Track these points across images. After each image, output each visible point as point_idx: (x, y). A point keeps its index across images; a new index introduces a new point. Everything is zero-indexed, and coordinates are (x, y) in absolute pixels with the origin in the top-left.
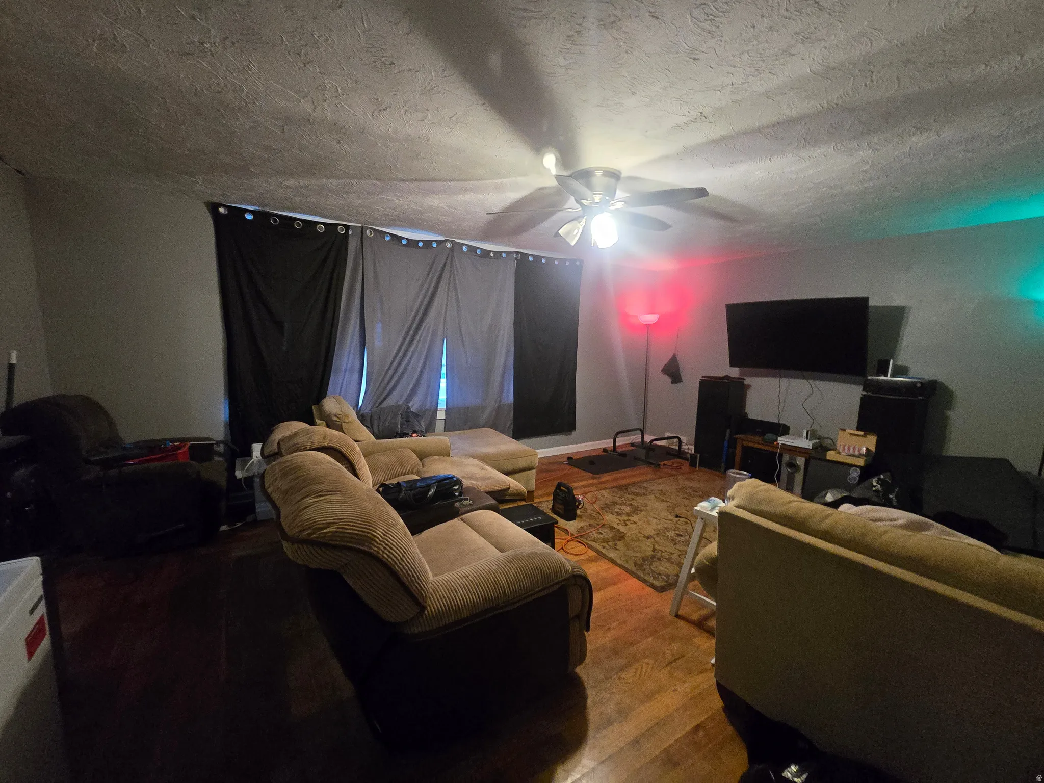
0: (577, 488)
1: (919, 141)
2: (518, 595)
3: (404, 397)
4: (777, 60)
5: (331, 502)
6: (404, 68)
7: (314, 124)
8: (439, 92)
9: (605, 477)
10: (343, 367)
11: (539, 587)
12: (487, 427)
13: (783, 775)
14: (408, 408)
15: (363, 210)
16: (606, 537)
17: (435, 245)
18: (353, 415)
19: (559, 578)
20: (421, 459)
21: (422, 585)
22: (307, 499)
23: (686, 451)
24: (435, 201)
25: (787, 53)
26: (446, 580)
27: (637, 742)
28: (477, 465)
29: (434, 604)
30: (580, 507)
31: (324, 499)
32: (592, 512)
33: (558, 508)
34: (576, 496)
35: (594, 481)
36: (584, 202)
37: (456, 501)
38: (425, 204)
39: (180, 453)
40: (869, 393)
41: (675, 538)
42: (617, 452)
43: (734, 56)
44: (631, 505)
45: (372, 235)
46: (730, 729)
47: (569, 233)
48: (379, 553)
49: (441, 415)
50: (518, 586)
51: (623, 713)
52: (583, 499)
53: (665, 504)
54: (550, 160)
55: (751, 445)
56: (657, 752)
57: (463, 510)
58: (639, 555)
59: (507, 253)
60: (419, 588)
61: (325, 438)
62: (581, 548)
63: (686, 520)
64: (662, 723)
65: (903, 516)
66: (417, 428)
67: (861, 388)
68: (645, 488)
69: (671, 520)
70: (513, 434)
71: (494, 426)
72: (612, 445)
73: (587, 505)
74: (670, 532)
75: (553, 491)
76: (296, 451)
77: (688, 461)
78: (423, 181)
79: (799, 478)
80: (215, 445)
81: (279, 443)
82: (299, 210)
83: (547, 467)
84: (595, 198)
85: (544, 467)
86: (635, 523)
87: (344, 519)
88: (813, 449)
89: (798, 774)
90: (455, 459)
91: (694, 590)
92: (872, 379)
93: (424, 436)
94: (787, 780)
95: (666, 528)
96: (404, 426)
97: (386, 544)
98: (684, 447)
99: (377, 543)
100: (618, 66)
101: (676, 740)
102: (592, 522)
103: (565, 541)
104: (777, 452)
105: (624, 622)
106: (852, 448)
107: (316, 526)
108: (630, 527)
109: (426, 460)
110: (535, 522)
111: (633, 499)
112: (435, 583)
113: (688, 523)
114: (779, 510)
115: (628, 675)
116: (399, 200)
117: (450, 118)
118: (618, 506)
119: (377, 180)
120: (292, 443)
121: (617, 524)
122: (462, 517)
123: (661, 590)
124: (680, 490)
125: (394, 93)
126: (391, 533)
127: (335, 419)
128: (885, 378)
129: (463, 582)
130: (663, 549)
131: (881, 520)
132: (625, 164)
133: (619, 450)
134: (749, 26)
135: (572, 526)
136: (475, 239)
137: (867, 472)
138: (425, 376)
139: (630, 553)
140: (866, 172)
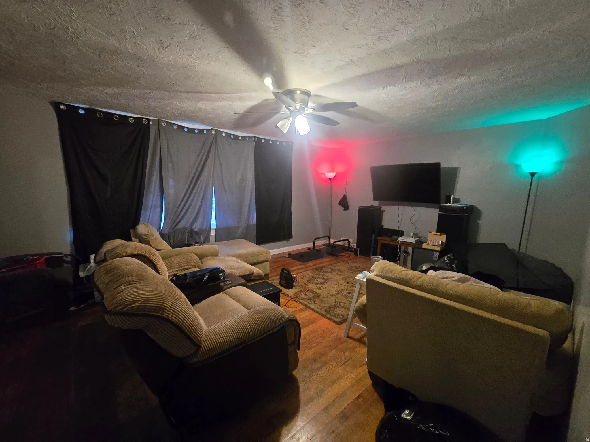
0: (293, 271)
1: (461, 81)
2: (257, 334)
3: (190, 223)
4: (389, 33)
5: (136, 288)
6: (176, 22)
7: (120, 54)
8: (200, 39)
9: (309, 264)
10: (150, 206)
11: (269, 328)
12: (241, 238)
13: (402, 416)
14: (192, 229)
15: (159, 110)
16: (310, 296)
17: (205, 132)
18: (157, 235)
19: (281, 322)
20: (200, 259)
21: (198, 334)
22: (121, 287)
23: (353, 247)
24: (202, 105)
25: (394, 29)
26: (214, 329)
27: (327, 409)
28: (235, 261)
29: (206, 344)
30: (295, 281)
31: (132, 286)
32: (302, 283)
33: (283, 282)
34: (292, 275)
35: (303, 266)
36: (290, 108)
37: (222, 282)
38: (197, 107)
39: (38, 263)
40: (442, 213)
41: (347, 294)
42: (315, 249)
43: (367, 29)
44: (323, 278)
45: (165, 125)
46: (376, 395)
47: (283, 126)
48: (169, 317)
49: (213, 233)
50: (257, 329)
51: (319, 394)
52: (296, 276)
53: (342, 277)
54: (268, 81)
55: (385, 242)
56: (338, 412)
57: (225, 287)
58: (327, 305)
59: (249, 137)
60: (196, 336)
61: (135, 249)
62: (296, 304)
63: (352, 285)
64: (340, 396)
65: (457, 275)
66: (198, 241)
67: (438, 210)
68: (331, 268)
69: (345, 285)
70: (257, 243)
71: (245, 238)
72: (313, 246)
73: (299, 280)
74: (344, 292)
75: (280, 273)
76: (116, 258)
77: (353, 252)
78: (195, 92)
79: (409, 258)
80: (64, 257)
81: (105, 254)
82: (117, 109)
83: (276, 260)
84: (296, 106)
85: (275, 260)
86: (326, 288)
87: (145, 297)
88: (416, 243)
89: (408, 415)
90: (222, 258)
91: (356, 323)
92: (443, 206)
93: (202, 245)
94: (403, 418)
95: (342, 290)
96: (190, 240)
97: (173, 311)
98: (352, 245)
99: (168, 311)
100: (304, 30)
101: (348, 405)
102: (302, 289)
103: (286, 301)
104: (398, 246)
105: (320, 343)
106: (434, 242)
107: (126, 303)
108: (323, 291)
109: (204, 259)
110: (269, 291)
111: (324, 275)
112: (207, 331)
113: (354, 286)
114: (396, 276)
115: (322, 372)
116: (181, 104)
117: (208, 55)
118: (316, 279)
119: (165, 91)
120: (113, 253)
121: (316, 289)
122: (225, 291)
123: (339, 323)
124: (349, 269)
125: (172, 37)
126: (177, 304)
127: (145, 237)
128: (450, 205)
129: (224, 329)
130: (340, 301)
131: (446, 278)
132: (312, 87)
133: (316, 248)
134: (374, 13)
135: (291, 292)
136: (230, 129)
137: (442, 254)
138: (202, 210)
139: (323, 305)
140: (436, 96)
